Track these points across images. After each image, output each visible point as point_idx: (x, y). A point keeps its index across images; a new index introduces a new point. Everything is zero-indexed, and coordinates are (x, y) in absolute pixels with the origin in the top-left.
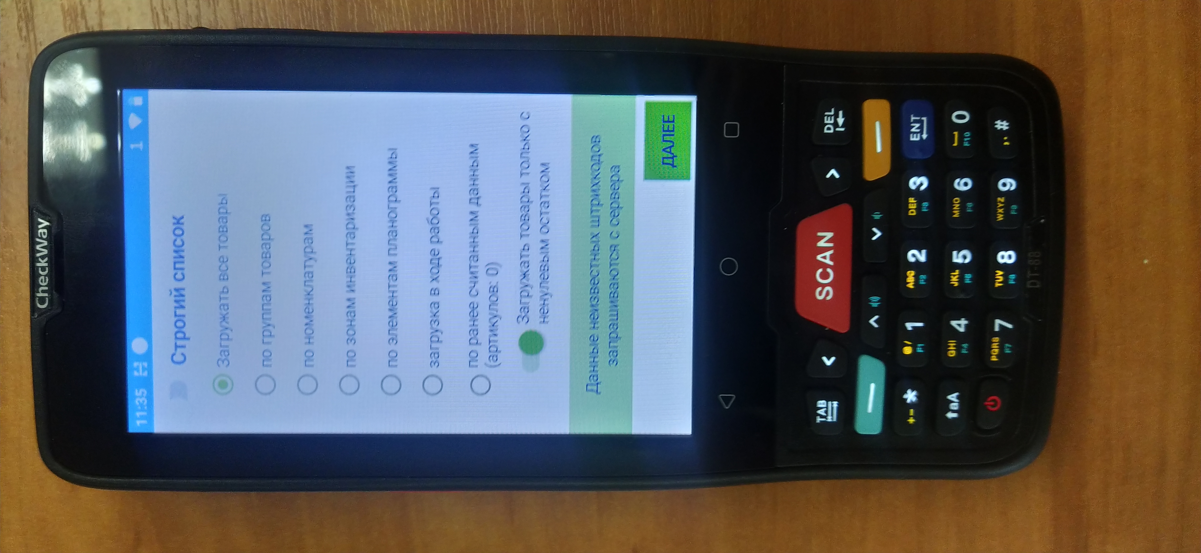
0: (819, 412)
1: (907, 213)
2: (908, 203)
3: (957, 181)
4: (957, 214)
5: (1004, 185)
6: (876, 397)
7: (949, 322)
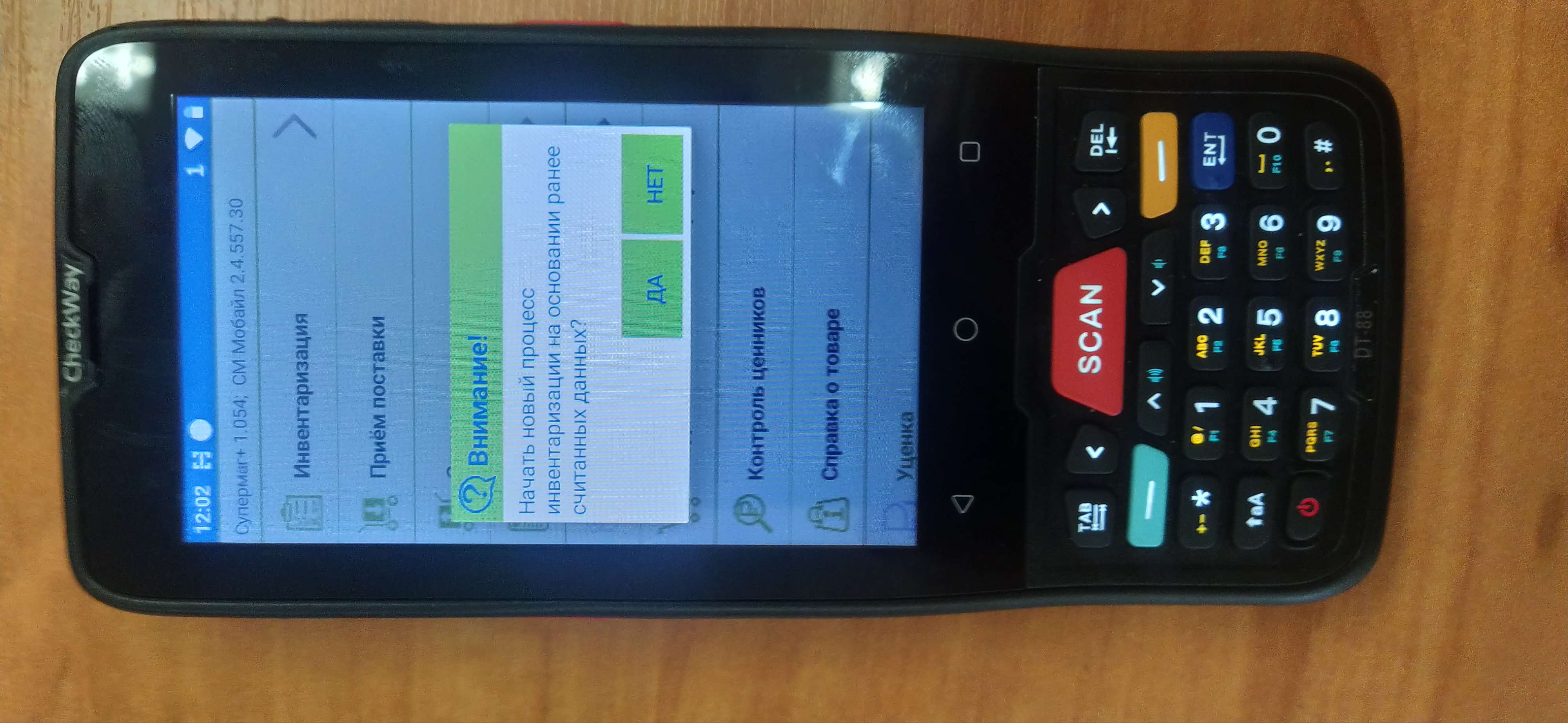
0: (1082, 518)
1: (1199, 260)
2: (1199, 247)
3: (1263, 219)
4: (1263, 262)
5: (1325, 224)
6: (1155, 498)
7: (1252, 402)
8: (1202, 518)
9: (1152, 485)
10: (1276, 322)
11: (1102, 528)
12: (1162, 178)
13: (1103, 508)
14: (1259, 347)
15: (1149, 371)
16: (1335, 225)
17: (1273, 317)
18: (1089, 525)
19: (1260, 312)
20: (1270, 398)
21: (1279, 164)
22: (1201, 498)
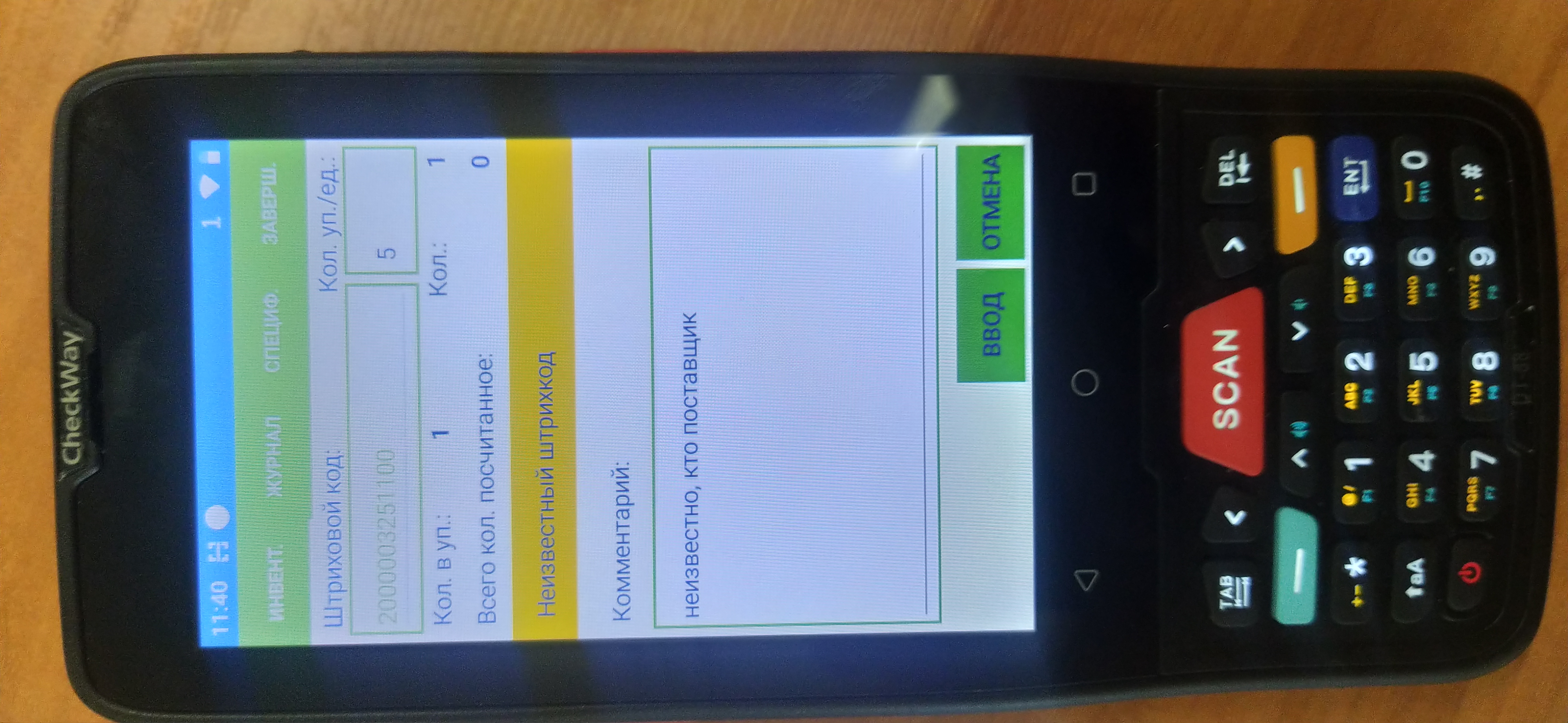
0: (1223, 593)
1: (1343, 299)
2: (1343, 286)
3: (1412, 252)
4: (1414, 300)
5: (1479, 257)
6: (1306, 569)
7: (1408, 458)
8: (1357, 589)
9: (1300, 554)
10: (1432, 367)
11: (1246, 604)
12: (1300, 207)
13: (1246, 581)
14: (1414, 396)
15: (1292, 424)
16: (1488, 258)
17: (1427, 362)
18: (1233, 602)
19: (1412, 356)
20: (1426, 452)
21: (1427, 192)
22: (1356, 567)
